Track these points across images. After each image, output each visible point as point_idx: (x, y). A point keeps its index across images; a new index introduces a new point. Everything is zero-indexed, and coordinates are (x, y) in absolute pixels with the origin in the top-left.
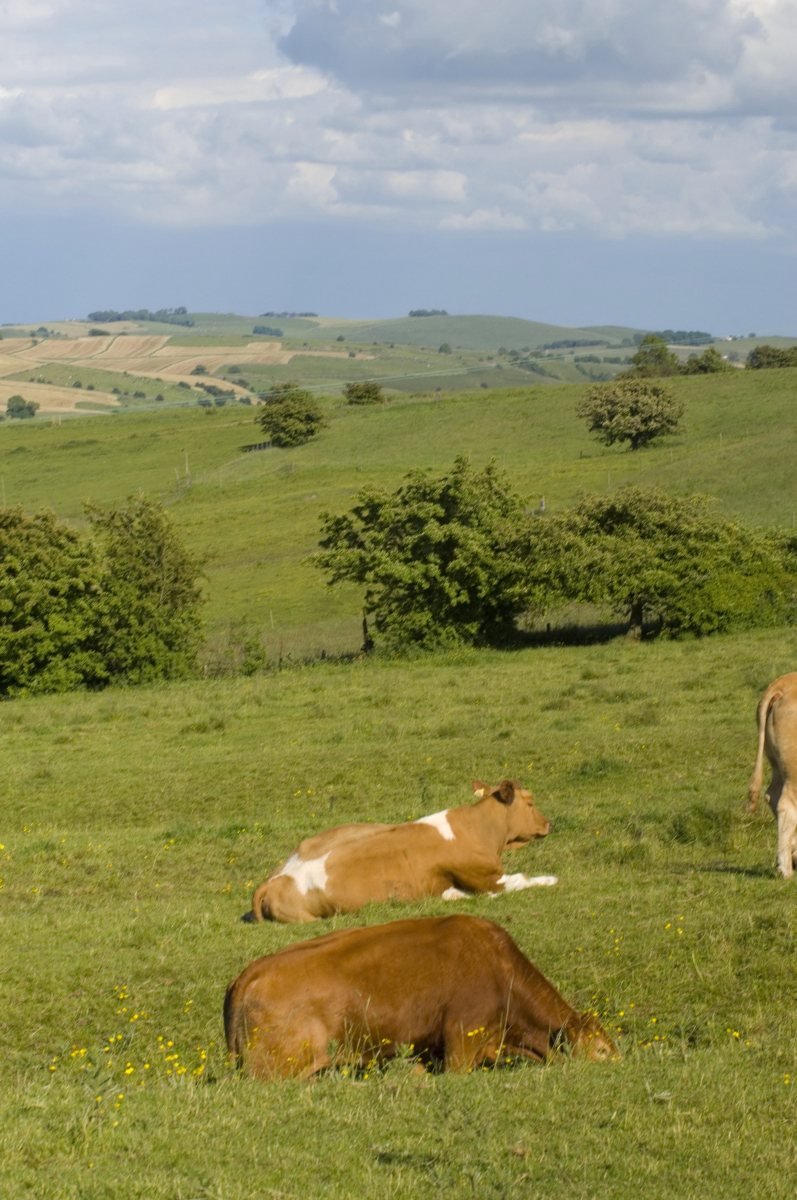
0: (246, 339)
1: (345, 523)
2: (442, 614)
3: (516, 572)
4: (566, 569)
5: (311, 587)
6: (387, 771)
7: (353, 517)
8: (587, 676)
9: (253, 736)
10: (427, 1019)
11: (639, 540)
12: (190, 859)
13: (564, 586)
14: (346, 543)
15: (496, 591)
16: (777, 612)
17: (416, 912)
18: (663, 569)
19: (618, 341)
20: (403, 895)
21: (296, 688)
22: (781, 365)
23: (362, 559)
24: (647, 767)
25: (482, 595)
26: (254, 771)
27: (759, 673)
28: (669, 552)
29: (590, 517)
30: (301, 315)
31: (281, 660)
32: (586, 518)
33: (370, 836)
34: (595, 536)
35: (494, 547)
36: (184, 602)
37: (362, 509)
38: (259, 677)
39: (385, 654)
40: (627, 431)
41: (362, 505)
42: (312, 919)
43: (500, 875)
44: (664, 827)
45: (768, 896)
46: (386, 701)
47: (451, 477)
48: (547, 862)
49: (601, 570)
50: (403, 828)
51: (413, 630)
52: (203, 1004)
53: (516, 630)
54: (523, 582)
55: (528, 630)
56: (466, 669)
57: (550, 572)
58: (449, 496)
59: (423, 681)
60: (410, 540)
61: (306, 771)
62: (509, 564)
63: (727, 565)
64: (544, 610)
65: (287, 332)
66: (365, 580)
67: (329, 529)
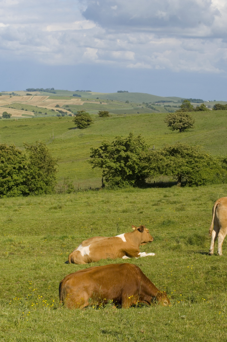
0: (71, 97)
1: (97, 151)
2: (124, 177)
3: (146, 166)
4: (160, 166)
5: (88, 169)
6: (108, 222)
7: (100, 149)
8: (165, 196)
9: (70, 211)
10: (117, 293)
11: (181, 158)
12: (51, 245)
13: (159, 170)
14: (98, 156)
15: (140, 172)
16: (220, 180)
17: (114, 263)
18: (188, 167)
19: (177, 101)
20: (111, 257)
21: (82, 197)
22: (223, 109)
23: (102, 161)
24: (181, 223)
25: (136, 172)
26: (70, 221)
27: (214, 197)
28: (189, 162)
29: (167, 151)
30: (87, 91)
31: (78, 189)
32: (166, 151)
33: (102, 240)
34: (169, 156)
35: (140, 159)
36: (51, 172)
37: (103, 147)
38: (72, 194)
39: (108, 188)
40: (178, 127)
41: (102, 146)
42: (85, 263)
43: (139, 252)
44: (186, 240)
45: (215, 261)
46: (108, 202)
47: (128, 138)
48: (153, 249)
49: (170, 166)
50: (112, 238)
51: (116, 182)
52: (53, 287)
53: (145, 183)
54: (148, 169)
55: (149, 183)
56: (131, 193)
57: (156, 166)
58: (127, 144)
59: (118, 196)
60: (116, 156)
61: (84, 221)
62: (143, 164)
63: (206, 166)
64: (153, 177)
65: (83, 96)
66: (103, 167)
67: (93, 152)
